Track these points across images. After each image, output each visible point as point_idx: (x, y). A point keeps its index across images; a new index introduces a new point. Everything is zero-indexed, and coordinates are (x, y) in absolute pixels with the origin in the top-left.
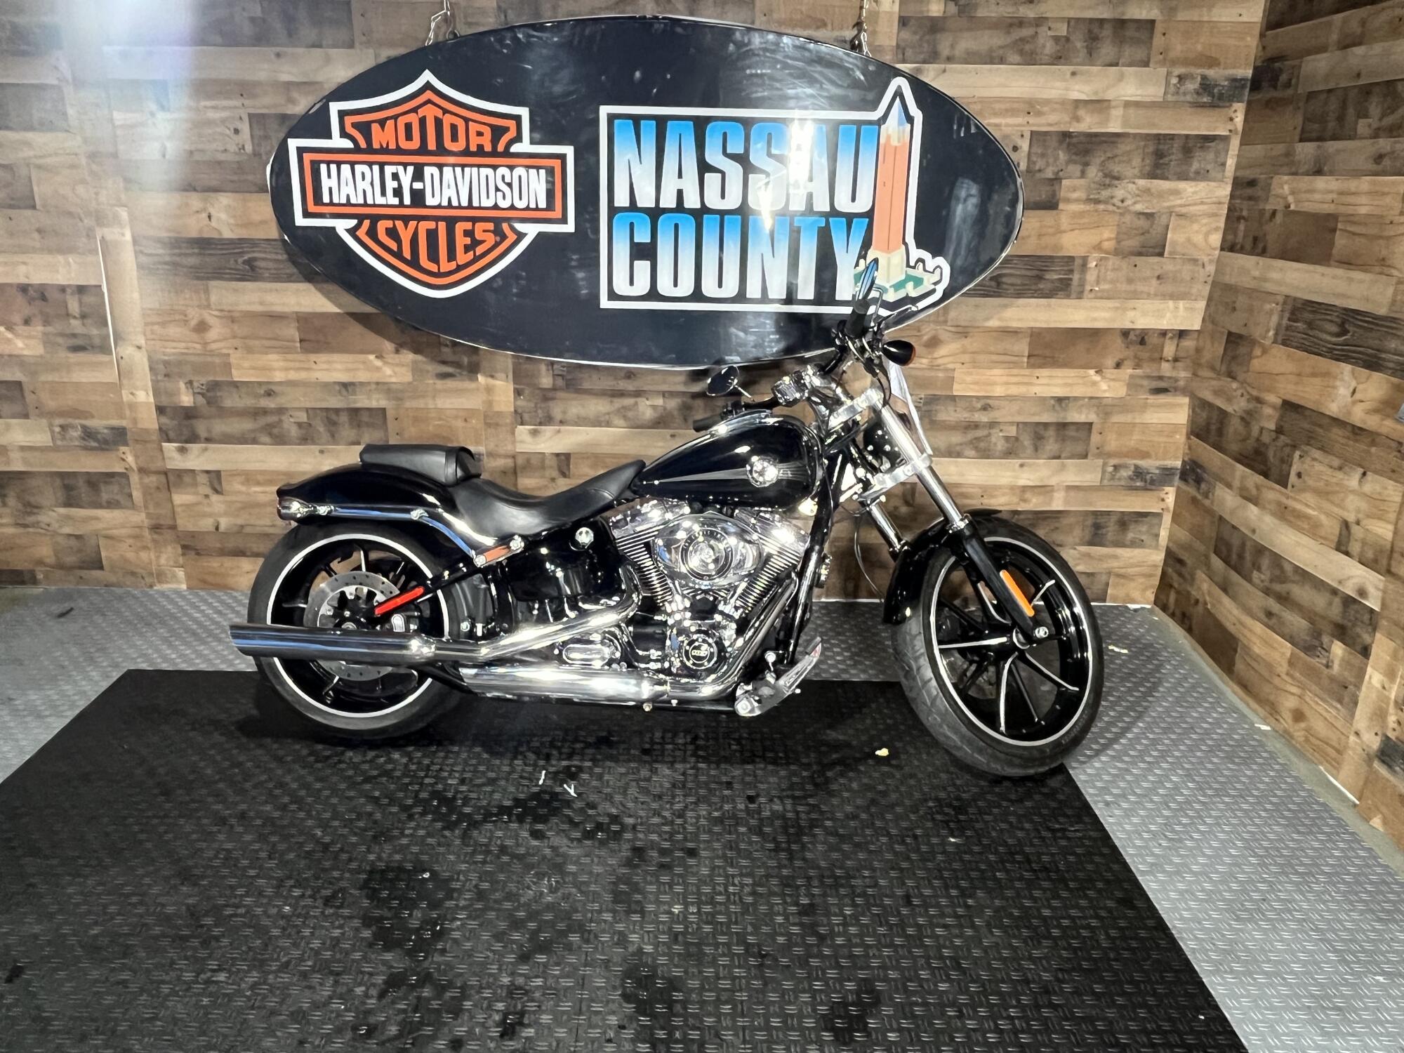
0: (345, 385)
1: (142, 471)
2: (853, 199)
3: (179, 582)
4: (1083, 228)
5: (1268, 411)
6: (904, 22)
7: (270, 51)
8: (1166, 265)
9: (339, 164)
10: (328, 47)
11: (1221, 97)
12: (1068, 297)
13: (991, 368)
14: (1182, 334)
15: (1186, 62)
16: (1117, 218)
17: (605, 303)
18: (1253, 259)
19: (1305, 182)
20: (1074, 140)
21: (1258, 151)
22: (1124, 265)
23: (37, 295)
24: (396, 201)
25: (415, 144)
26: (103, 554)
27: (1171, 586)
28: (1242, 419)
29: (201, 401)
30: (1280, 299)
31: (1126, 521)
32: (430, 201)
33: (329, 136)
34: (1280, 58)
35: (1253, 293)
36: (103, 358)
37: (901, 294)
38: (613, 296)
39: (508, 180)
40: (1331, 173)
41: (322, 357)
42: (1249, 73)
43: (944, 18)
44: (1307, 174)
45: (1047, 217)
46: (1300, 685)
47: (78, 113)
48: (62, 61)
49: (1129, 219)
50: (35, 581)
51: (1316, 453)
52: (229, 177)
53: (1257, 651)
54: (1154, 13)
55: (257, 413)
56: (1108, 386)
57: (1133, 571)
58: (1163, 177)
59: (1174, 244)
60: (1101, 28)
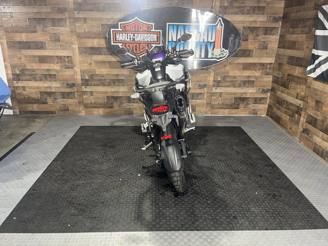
0: (117, 75)
1: (77, 91)
2: (211, 39)
3: (83, 113)
4: (252, 44)
5: (285, 76)
6: (220, 7)
7: (106, 12)
8: (267, 51)
9: (120, 33)
10: (116, 12)
11: (277, 20)
12: (250, 57)
13: (236, 70)
14: (271, 64)
15: (271, 14)
16: (258, 43)
18: (283, 49)
19: (291, 35)
20: (251, 28)
21: (284, 30)
22: (260, 51)
23: (60, 58)
26: (69, 108)
27: (269, 111)
28: (281, 78)
29: (90, 78)
30: (287, 56)
31: (261, 99)
32: (136, 40)
33: (118, 28)
34: (287, 13)
35: (283, 55)
36: (72, 70)
37: (220, 57)
39: (150, 36)
40: (295, 34)
41: (113, 69)
42: (282, 16)
43: (228, 6)
45: (246, 42)
46: (291, 123)
47: (69, 24)
48: (67, 14)
49: (261, 42)
50: (55, 113)
51: (293, 82)
52: (97, 36)
53: (284, 119)
54: (265, 5)
55: (100, 80)
56: (257, 74)
57: (262, 109)
58: (267, 35)
59: (269, 47)
60: (255, 8)
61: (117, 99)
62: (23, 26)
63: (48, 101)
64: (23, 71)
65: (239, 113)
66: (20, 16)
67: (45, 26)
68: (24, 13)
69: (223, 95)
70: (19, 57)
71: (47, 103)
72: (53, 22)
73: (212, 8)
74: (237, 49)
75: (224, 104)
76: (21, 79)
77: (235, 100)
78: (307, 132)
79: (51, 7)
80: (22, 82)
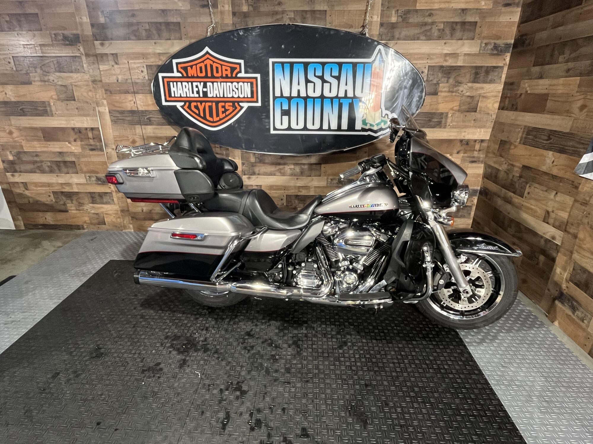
1: (117, 192)
2: (362, 92)
3: (131, 229)
4: (446, 102)
5: (516, 169)
6: (382, 25)
7: (153, 42)
8: (477, 115)
9: (177, 82)
10: (173, 40)
11: (501, 51)
12: (440, 127)
14: (482, 141)
15: (488, 38)
16: (459, 98)
17: (272, 132)
18: (512, 112)
19: (535, 82)
20: (445, 69)
21: (515, 71)
22: (462, 115)
23: (79, 131)
24: (197, 96)
25: (203, 74)
26: (105, 219)
28: (506, 172)
30: (523, 127)
32: (209, 95)
33: (173, 72)
34: (526, 35)
35: (512, 125)
36: (102, 153)
37: (379, 127)
38: (275, 129)
39: (237, 87)
40: (546, 78)
42: (512, 41)
43: (397, 23)
44: (536, 79)
45: (434, 98)
47: (88, 66)
48: (81, 47)
49: (464, 98)
50: (83, 228)
51: (536, 185)
52: (140, 88)
54: (477, 19)
57: (461, 226)
58: (479, 83)
59: (481, 107)
60: (456, 25)
62: (6, 72)
63: (69, 208)
64: (19, 154)
67: (46, 72)
68: (3, 47)
70: (8, 131)
71: (66, 211)
72: (57, 62)
73: (364, 26)
74: (414, 111)
76: (18, 169)
78: (573, 304)
79: (50, 34)
80: (20, 175)
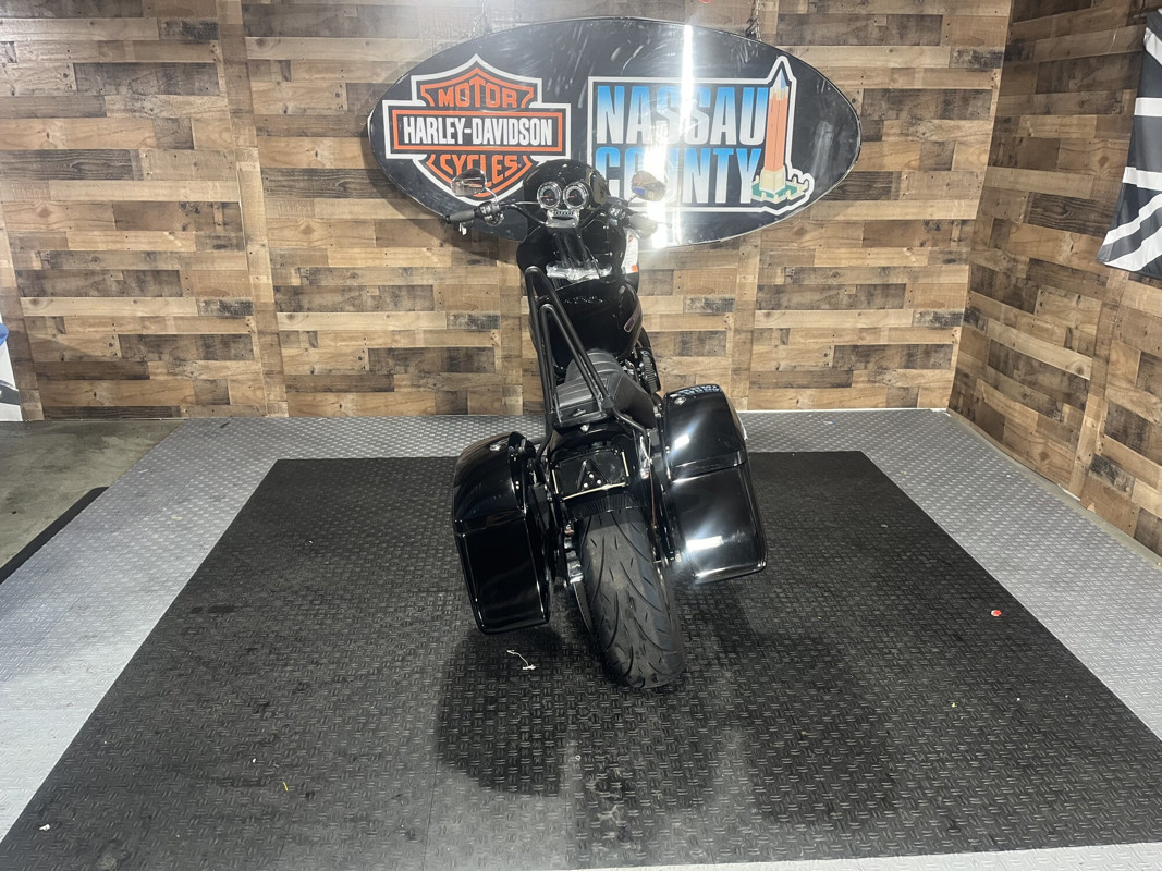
0: (405, 269)
1: (261, 333)
2: (752, 136)
3: (283, 412)
4: (897, 152)
5: (1021, 266)
6: (781, 17)
7: (363, 40)
8: (952, 176)
9: (416, 117)
10: (401, 38)
11: (986, 65)
12: (889, 199)
13: (839, 248)
14: (964, 222)
15: (962, 42)
16: (920, 145)
18: (1009, 170)
19: (1040, 119)
20: (892, 94)
21: (1011, 99)
22: (925, 176)
23: (194, 210)
24: (453, 141)
26: (230, 393)
27: (960, 393)
28: (1005, 274)
29: (306, 282)
30: (1027, 194)
31: (929, 351)
32: (475, 141)
33: (410, 99)
34: (1023, 40)
35: (1009, 192)
36: (241, 253)
37: (783, 198)
40: (1055, 113)
41: (391, 250)
42: (1003, 49)
43: (808, 15)
44: (1041, 114)
45: (875, 146)
46: (1046, 437)
47: (227, 83)
49: (928, 146)
50: (179, 414)
51: (1051, 289)
52: (331, 127)
53: (1017, 421)
54: (942, 11)
55: (345, 290)
56: (916, 258)
57: (935, 386)
58: (950, 119)
59: (958, 163)
60: (908, 21)
61: (406, 359)
62: (55, 93)
63: (150, 370)
64: (56, 258)
65: (853, 403)
66: (41, 57)
67: (138, 93)
68: (58, 46)
69: (794, 338)
70: (39, 210)
71: (146, 377)
72: (166, 75)
73: (751, 21)
74: (843, 170)
75: (798, 369)
76: (50, 290)
77: (837, 355)
78: (1111, 469)
79: (159, 22)
80: (52, 301)
